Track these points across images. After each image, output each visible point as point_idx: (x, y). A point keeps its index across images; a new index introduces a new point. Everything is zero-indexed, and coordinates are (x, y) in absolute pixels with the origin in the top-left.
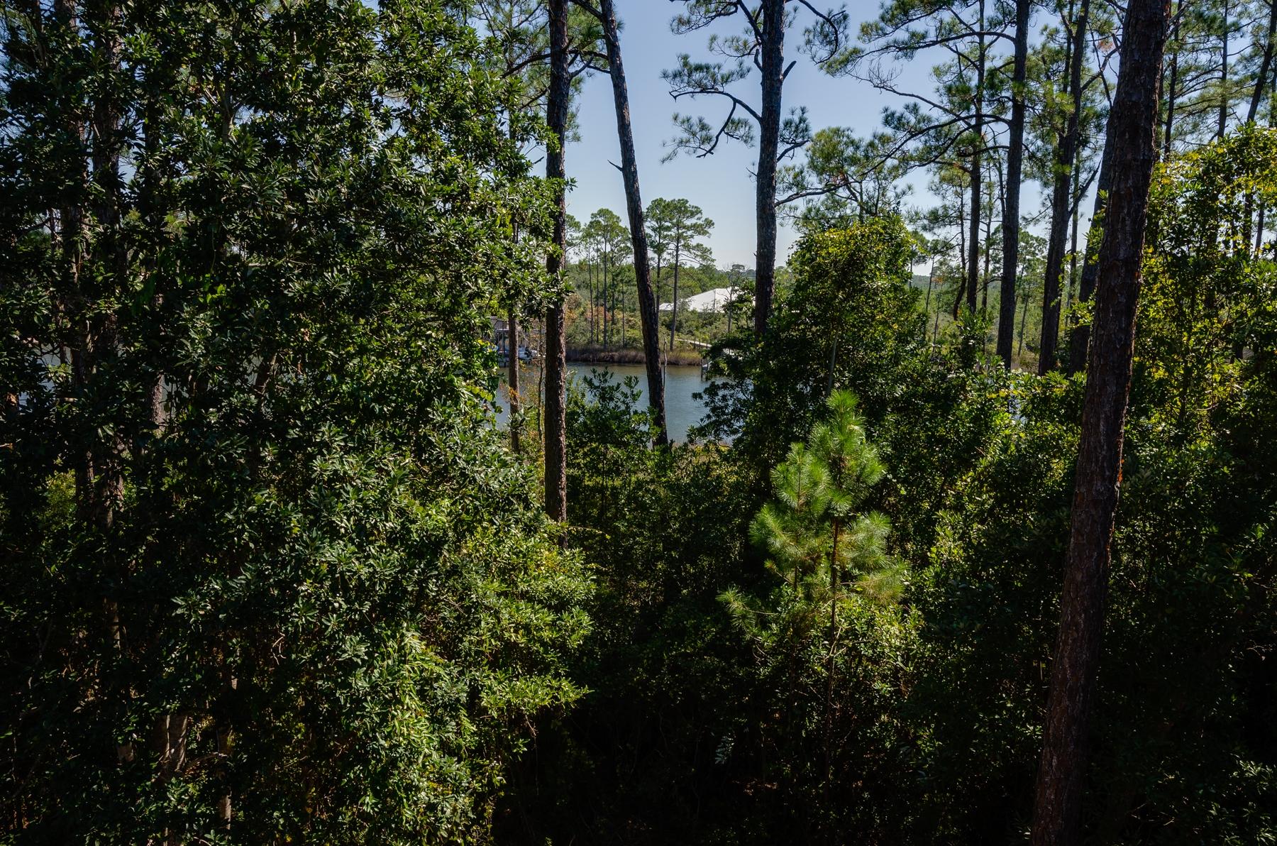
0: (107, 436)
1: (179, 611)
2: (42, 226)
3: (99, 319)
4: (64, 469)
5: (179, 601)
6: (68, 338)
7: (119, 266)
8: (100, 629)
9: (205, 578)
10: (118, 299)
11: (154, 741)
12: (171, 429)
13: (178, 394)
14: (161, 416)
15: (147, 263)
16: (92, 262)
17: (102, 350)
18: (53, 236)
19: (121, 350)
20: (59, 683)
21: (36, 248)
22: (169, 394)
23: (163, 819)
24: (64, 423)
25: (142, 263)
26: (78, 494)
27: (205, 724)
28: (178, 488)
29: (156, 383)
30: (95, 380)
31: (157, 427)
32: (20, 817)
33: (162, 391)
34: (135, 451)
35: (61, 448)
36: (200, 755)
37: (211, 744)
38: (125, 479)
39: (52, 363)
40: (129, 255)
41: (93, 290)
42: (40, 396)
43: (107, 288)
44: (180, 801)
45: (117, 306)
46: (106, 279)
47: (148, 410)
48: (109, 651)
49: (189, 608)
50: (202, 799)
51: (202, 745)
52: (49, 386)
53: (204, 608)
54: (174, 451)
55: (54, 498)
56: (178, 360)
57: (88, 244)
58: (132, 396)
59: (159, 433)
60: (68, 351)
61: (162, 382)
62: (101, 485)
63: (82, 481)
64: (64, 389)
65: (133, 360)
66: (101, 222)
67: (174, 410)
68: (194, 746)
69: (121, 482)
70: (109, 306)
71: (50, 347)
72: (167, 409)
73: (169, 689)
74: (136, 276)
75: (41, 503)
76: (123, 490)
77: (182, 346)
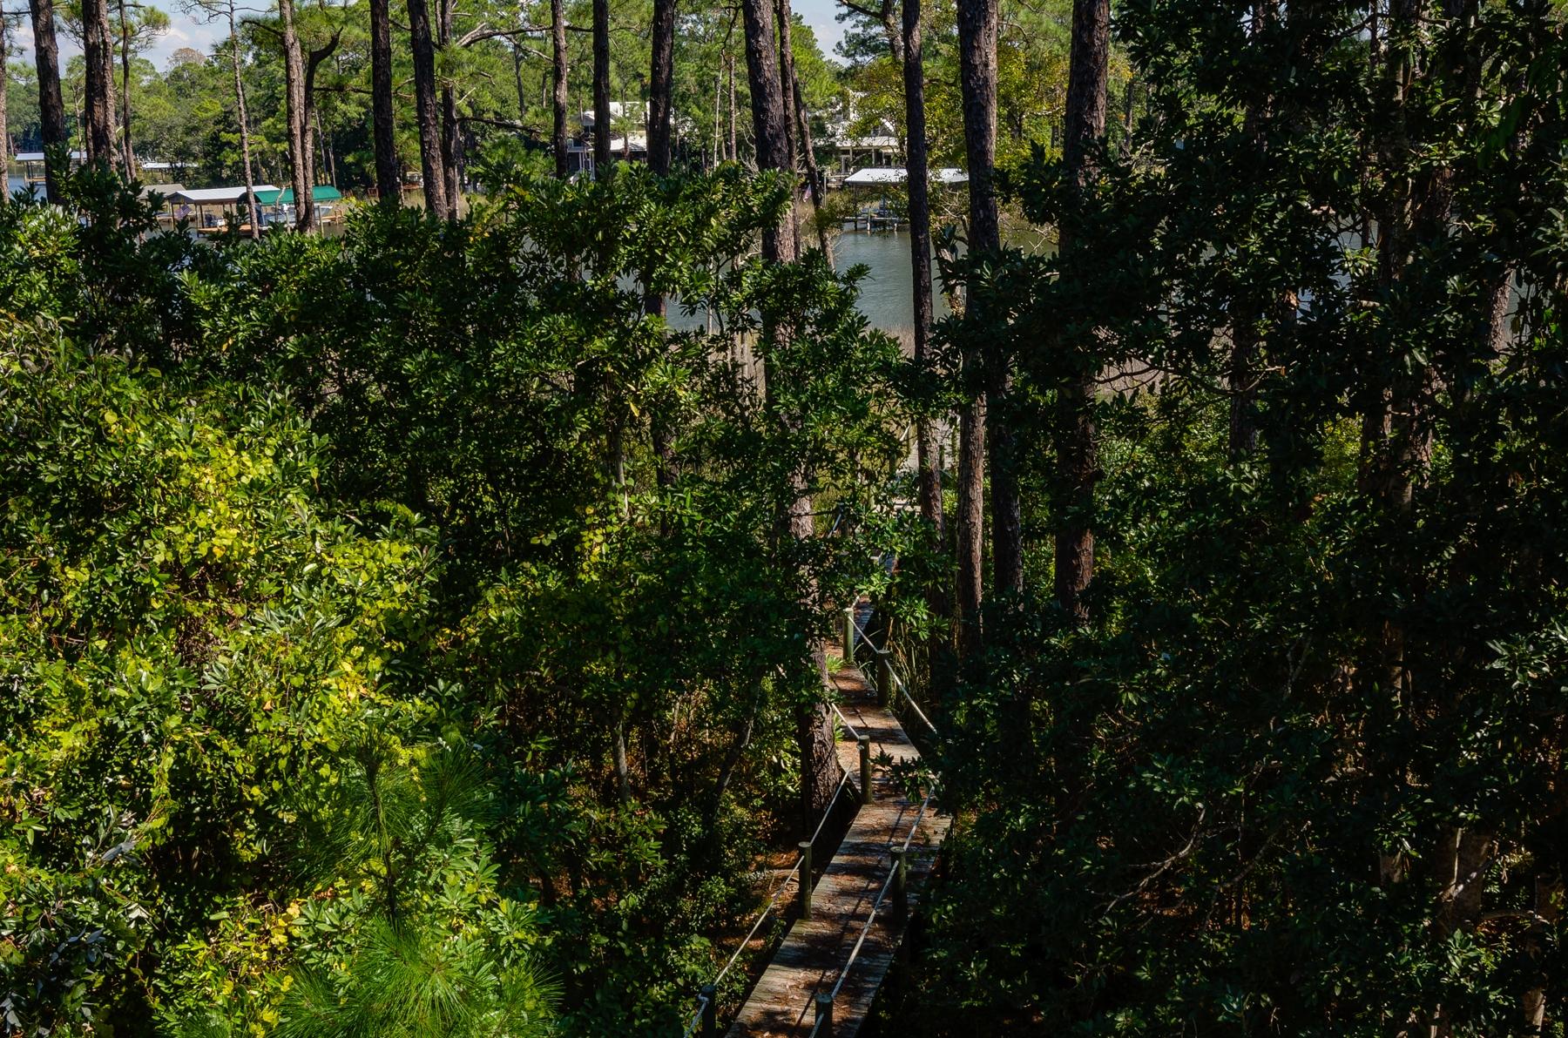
0: (1417, 366)
1: (1497, 665)
2: (1361, 27)
3: (1428, 174)
4: (1349, 413)
5: (1498, 647)
6: (1377, 205)
7: (1464, 84)
8: (1373, 671)
9: (1544, 619)
10: (1459, 142)
11: (1431, 868)
12: (1514, 363)
13: (1537, 302)
14: (1504, 338)
15: (1511, 81)
16: (1426, 81)
17: (1429, 228)
18: (1374, 43)
19: (1454, 225)
20: (1308, 733)
21: (1350, 65)
22: (1523, 303)
23: (1432, 989)
24: (1357, 339)
25: (1504, 79)
26: (1365, 451)
27: (1514, 859)
28: (1516, 461)
29: (1502, 283)
30: (1410, 274)
31: (1497, 355)
32: (1239, 912)
33: (1509, 297)
34: (1456, 393)
35: (1348, 379)
36: (1501, 907)
37: (1521, 895)
38: (1436, 436)
39: (1349, 244)
40: (1487, 65)
41: (1423, 126)
42: (1329, 302)
43: (1444, 124)
44: (1464, 970)
45: (1457, 154)
46: (1446, 108)
47: (1481, 329)
48: (1383, 705)
49: (1513, 662)
50: (1497, 980)
51: (1508, 891)
52: (1343, 281)
53: (1537, 668)
54: (1515, 399)
55: (1328, 452)
56: (1541, 245)
57: (1424, 53)
58: (1461, 303)
59: (1497, 366)
60: (1374, 226)
61: (1511, 280)
62: (1401, 444)
63: (1371, 432)
64: (1364, 287)
65: (1472, 243)
66: (1447, 15)
67: (1527, 330)
68: (1495, 889)
69: (1431, 440)
70: (1438, 154)
71: (1349, 221)
72: (1516, 327)
73: (1464, 786)
74: (1492, 102)
75: (1312, 459)
76: (1433, 453)
77: (1550, 221)
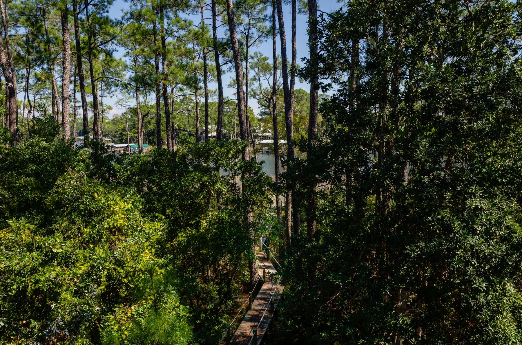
0: (387, 184)
1: (408, 252)
2: (372, 110)
3: (388, 142)
4: (372, 194)
5: (408, 247)
6: (378, 148)
7: (395, 122)
8: (380, 253)
9: (418, 241)
10: (395, 134)
11: (394, 299)
12: (409, 183)
13: (414, 170)
14: (406, 178)
15: (406, 121)
16: (387, 122)
17: (389, 153)
18: (375, 113)
19: (395, 152)
20: (365, 267)
21: (370, 118)
22: (410, 170)
23: (396, 327)
24: (374, 178)
25: (404, 121)
26: (376, 203)
27: (413, 296)
28: (411, 205)
29: (406, 165)
30: (385, 163)
31: (405, 181)
32: (351, 309)
33: (407, 169)
34: (396, 189)
35: (372, 187)
36: (411, 308)
37: (415, 305)
38: (392, 199)
39: (371, 157)
40: (401, 118)
41: (387, 131)
42: (367, 169)
43: (392, 131)
44: (403, 323)
45: (395, 137)
46: (392, 127)
47: (402, 175)
48: (382, 260)
49: (412, 251)
50: (410, 325)
51: (412, 304)
52: (370, 165)
53: (417, 252)
54: (409, 191)
55: (368, 203)
56: (414, 157)
57: (387, 115)
58: (397, 170)
59: (405, 184)
60: (377, 153)
61: (408, 165)
62: (385, 201)
63: (378, 198)
64: (375, 166)
65: (398, 157)
66: (392, 107)
67: (412, 176)
68: (409, 303)
69: (391, 200)
70: (392, 137)
71: (371, 152)
72: (409, 175)
73: (402, 280)
74: (402, 126)
75: (365, 205)
76: (391, 203)
77: (416, 152)
